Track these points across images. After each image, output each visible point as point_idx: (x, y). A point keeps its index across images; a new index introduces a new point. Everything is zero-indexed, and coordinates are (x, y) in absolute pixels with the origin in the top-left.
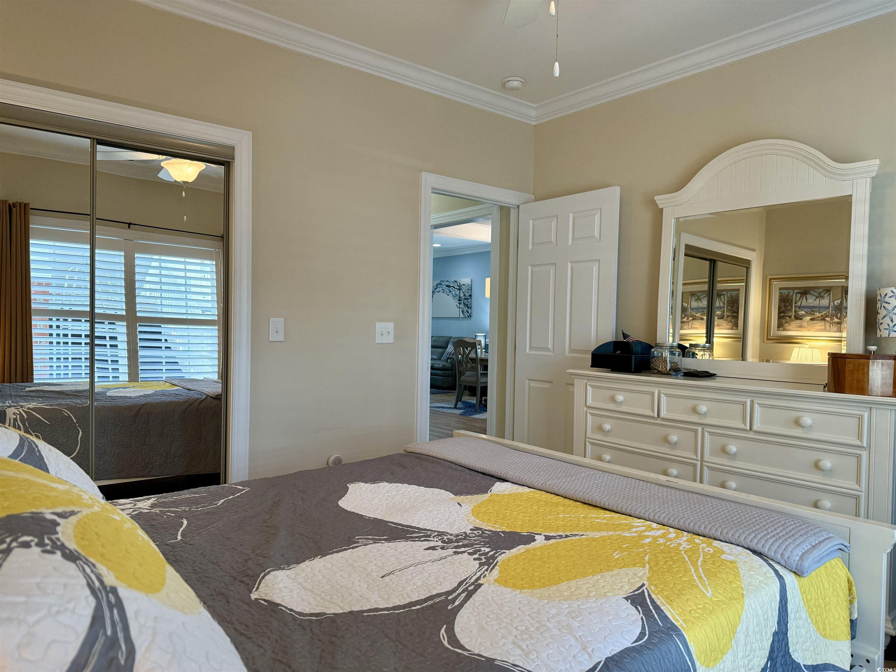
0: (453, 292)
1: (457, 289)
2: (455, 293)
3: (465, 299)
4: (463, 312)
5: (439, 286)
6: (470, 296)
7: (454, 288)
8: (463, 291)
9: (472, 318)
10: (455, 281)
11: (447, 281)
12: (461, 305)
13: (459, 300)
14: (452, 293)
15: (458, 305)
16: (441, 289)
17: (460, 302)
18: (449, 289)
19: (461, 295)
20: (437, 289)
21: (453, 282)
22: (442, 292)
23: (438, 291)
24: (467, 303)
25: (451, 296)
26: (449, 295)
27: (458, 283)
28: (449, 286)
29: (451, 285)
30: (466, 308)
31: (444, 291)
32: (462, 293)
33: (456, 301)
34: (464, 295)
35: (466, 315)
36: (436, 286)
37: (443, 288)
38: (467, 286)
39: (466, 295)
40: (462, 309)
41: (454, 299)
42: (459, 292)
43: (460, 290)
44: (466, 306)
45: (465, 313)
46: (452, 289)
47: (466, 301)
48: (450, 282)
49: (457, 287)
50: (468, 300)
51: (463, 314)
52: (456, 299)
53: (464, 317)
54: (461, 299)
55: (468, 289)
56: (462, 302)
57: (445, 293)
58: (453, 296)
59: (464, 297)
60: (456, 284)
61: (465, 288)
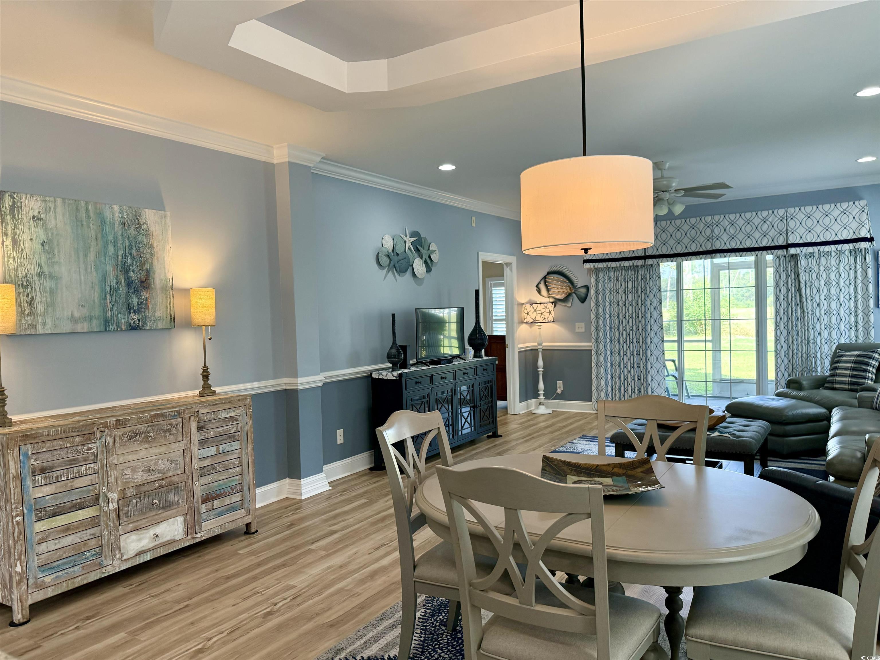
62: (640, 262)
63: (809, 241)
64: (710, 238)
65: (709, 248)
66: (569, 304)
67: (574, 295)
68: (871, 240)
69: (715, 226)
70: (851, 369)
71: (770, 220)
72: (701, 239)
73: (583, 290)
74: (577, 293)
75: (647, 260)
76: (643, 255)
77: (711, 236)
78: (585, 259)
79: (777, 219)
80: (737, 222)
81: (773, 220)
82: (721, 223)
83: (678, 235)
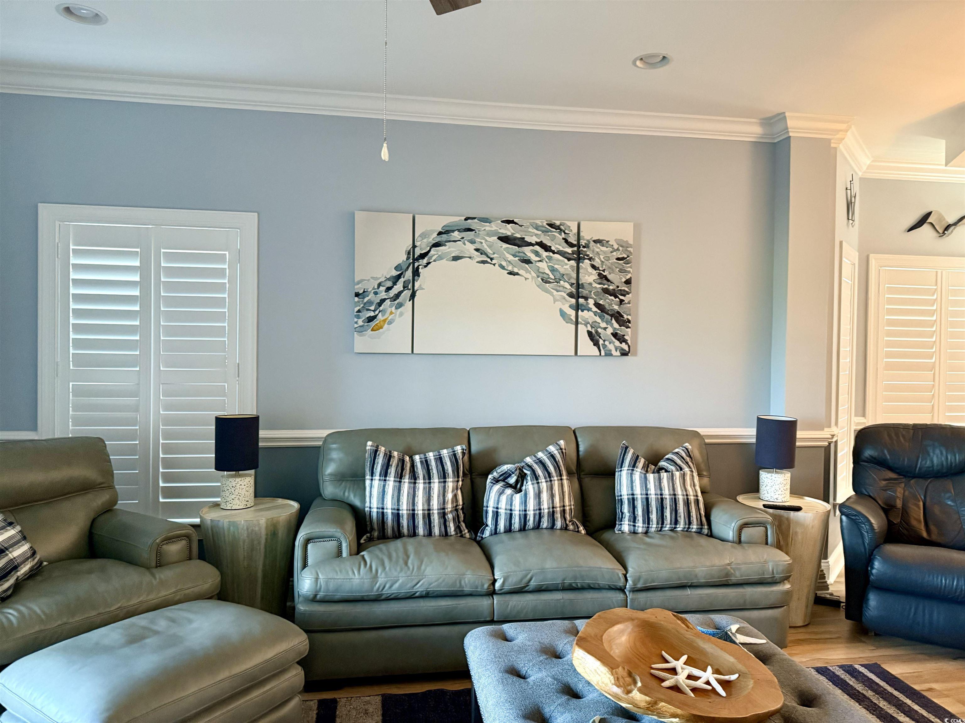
0: (544, 266)
1: (559, 253)
2: (553, 270)
3: (606, 291)
4: (593, 337)
5: (456, 235)
7: (547, 248)
8: (597, 263)
10: (551, 225)
11: (509, 222)
12: (584, 314)
13: (576, 295)
14: (538, 270)
15: (572, 313)
16: (470, 248)
17: (581, 301)
18: (519, 252)
19: (587, 277)
20: (445, 245)
21: (544, 229)
22: (478, 262)
23: (453, 255)
24: (616, 307)
25: (533, 277)
26: (517, 274)
27: (566, 231)
28: (517, 242)
29: (533, 240)
30: (612, 325)
31: (492, 259)
32: (590, 270)
33: (558, 298)
34: (603, 278)
35: (611, 347)
36: (440, 233)
37: (484, 244)
38: (616, 247)
39: (609, 277)
40: (592, 327)
41: (547, 291)
42: (572, 267)
43: (579, 260)
44: (612, 316)
45: (604, 341)
46: (537, 254)
47: (613, 298)
48: (521, 226)
49: (561, 249)
50: (621, 297)
51: (596, 344)
52: (561, 289)
53: (599, 355)
54: (583, 292)
55: (620, 256)
56: (591, 302)
57: (497, 265)
58: (539, 279)
59: (600, 284)
60: (561, 235)
61: (604, 252)
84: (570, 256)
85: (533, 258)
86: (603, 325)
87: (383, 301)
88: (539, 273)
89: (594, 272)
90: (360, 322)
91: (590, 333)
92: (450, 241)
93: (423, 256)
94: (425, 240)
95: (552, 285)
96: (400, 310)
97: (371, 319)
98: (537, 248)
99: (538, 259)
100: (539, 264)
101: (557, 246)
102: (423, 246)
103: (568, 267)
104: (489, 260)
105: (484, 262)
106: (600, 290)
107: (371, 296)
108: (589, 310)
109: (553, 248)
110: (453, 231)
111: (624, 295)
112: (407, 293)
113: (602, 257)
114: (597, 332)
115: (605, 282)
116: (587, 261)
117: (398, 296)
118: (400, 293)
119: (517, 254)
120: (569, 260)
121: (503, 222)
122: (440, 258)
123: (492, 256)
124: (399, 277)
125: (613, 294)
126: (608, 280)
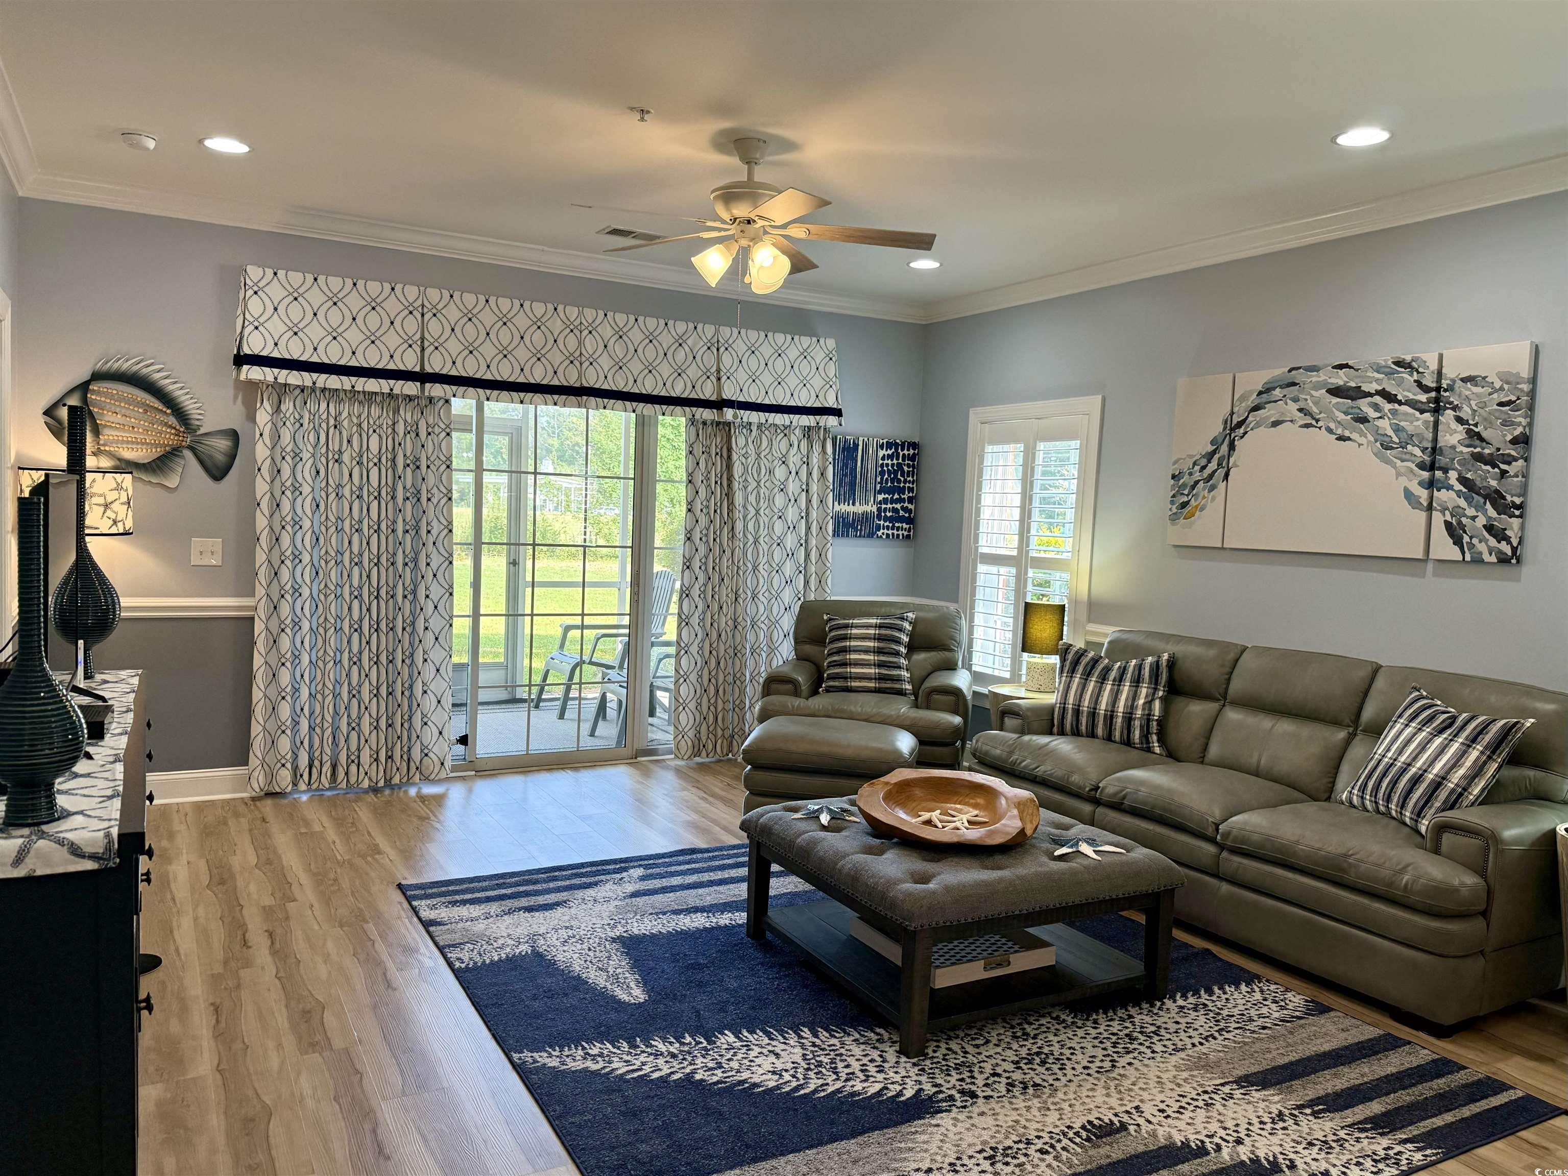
0: (1385, 425)
1: (1409, 403)
2: (1397, 429)
3: (1478, 458)
4: (1455, 532)
5: (1278, 393)
6: (1523, 441)
7: (1390, 398)
8: (1466, 413)
9: (1526, 570)
10: (1398, 363)
11: (1341, 367)
12: (1442, 495)
13: (1431, 466)
14: (1376, 431)
15: (1423, 494)
16: (1293, 407)
17: (1439, 474)
18: (1352, 408)
19: (1448, 437)
20: (1265, 408)
21: (1388, 370)
22: (1301, 426)
23: (1272, 419)
24: (1494, 483)
25: (1369, 442)
26: (1349, 439)
27: (1421, 370)
28: (1351, 393)
29: (1373, 387)
30: (1485, 512)
31: (1317, 421)
32: (1454, 425)
33: (1402, 470)
34: (1474, 436)
35: (1482, 547)
36: (1260, 393)
37: (1309, 401)
38: (1498, 385)
39: (1484, 434)
40: (1452, 516)
41: (1387, 462)
42: (1426, 422)
43: (1437, 411)
44: (1485, 497)
45: (1471, 538)
46: (1376, 408)
47: (1488, 468)
48: (1357, 370)
49: (1411, 396)
50: (1503, 467)
51: (1458, 542)
52: (1408, 457)
53: (1461, 559)
54: (1442, 460)
55: (1503, 400)
56: (1453, 475)
57: (1323, 429)
58: (1378, 444)
59: (1468, 446)
60: (1411, 375)
61: (1478, 395)
62: (411, 388)
63: (752, 399)
64: (576, 359)
65: (572, 380)
66: (172, 481)
67: (188, 454)
68: (837, 413)
69: (586, 332)
70: (874, 652)
71: (689, 342)
72: (557, 358)
73: (223, 444)
74: (200, 448)
75: (428, 385)
76: (417, 369)
77: (578, 353)
78: (246, 350)
79: (702, 343)
80: (630, 334)
81: (695, 344)
82: (599, 329)
83: (505, 336)
84: (1423, 407)
85: (1372, 414)
86: (1471, 512)
87: (1197, 482)
88: (1379, 435)
89: (1460, 428)
90: (1174, 510)
91: (1448, 525)
92: (1270, 402)
93: (1240, 424)
94: (1243, 405)
95: (1394, 452)
96: (1212, 493)
97: (1184, 505)
98: (1378, 399)
99: (1378, 415)
100: (1380, 423)
101: (1406, 393)
102: (1241, 412)
103: (1419, 423)
104: (1314, 422)
105: (1307, 426)
106: (1467, 456)
107: (1186, 478)
108: (1450, 488)
109: (1399, 397)
110: (1274, 389)
111: (1509, 463)
112: (1221, 472)
113: (1473, 403)
114: (1460, 523)
115: (1477, 442)
116: (1449, 412)
117: (1211, 476)
118: (1215, 472)
119: (1350, 411)
120: (1422, 412)
121: (1334, 367)
122: (1258, 425)
123: (1317, 417)
124: (1214, 452)
125: (1491, 461)
126: (1482, 439)
